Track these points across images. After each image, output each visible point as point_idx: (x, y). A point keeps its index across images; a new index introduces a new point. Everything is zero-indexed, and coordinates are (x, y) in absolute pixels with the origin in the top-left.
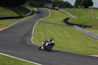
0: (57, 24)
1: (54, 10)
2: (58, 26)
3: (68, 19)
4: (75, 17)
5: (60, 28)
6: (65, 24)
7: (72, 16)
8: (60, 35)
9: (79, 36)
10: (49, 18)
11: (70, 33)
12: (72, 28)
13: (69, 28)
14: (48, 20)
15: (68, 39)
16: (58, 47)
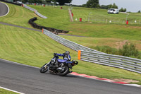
0: (19, 26)
1: (15, 6)
2: (20, 29)
3: (35, 19)
4: (45, 17)
5: (23, 32)
6: (30, 26)
7: (42, 16)
8: (23, 42)
9: (49, 45)
10: (7, 17)
11: (37, 39)
12: (40, 33)
13: (37, 32)
14: (5, 20)
15: (34, 48)
16: (19, 60)
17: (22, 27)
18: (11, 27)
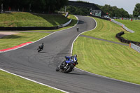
0: (106, 40)
1: (103, 21)
2: (108, 43)
3: (123, 33)
4: (133, 32)
5: (111, 46)
6: (118, 41)
8: (111, 56)
9: (137, 59)
10: (94, 31)
11: (124, 53)
13: (124, 46)
14: (93, 34)
15: (121, 62)
17: (110, 41)
18: (98, 41)
